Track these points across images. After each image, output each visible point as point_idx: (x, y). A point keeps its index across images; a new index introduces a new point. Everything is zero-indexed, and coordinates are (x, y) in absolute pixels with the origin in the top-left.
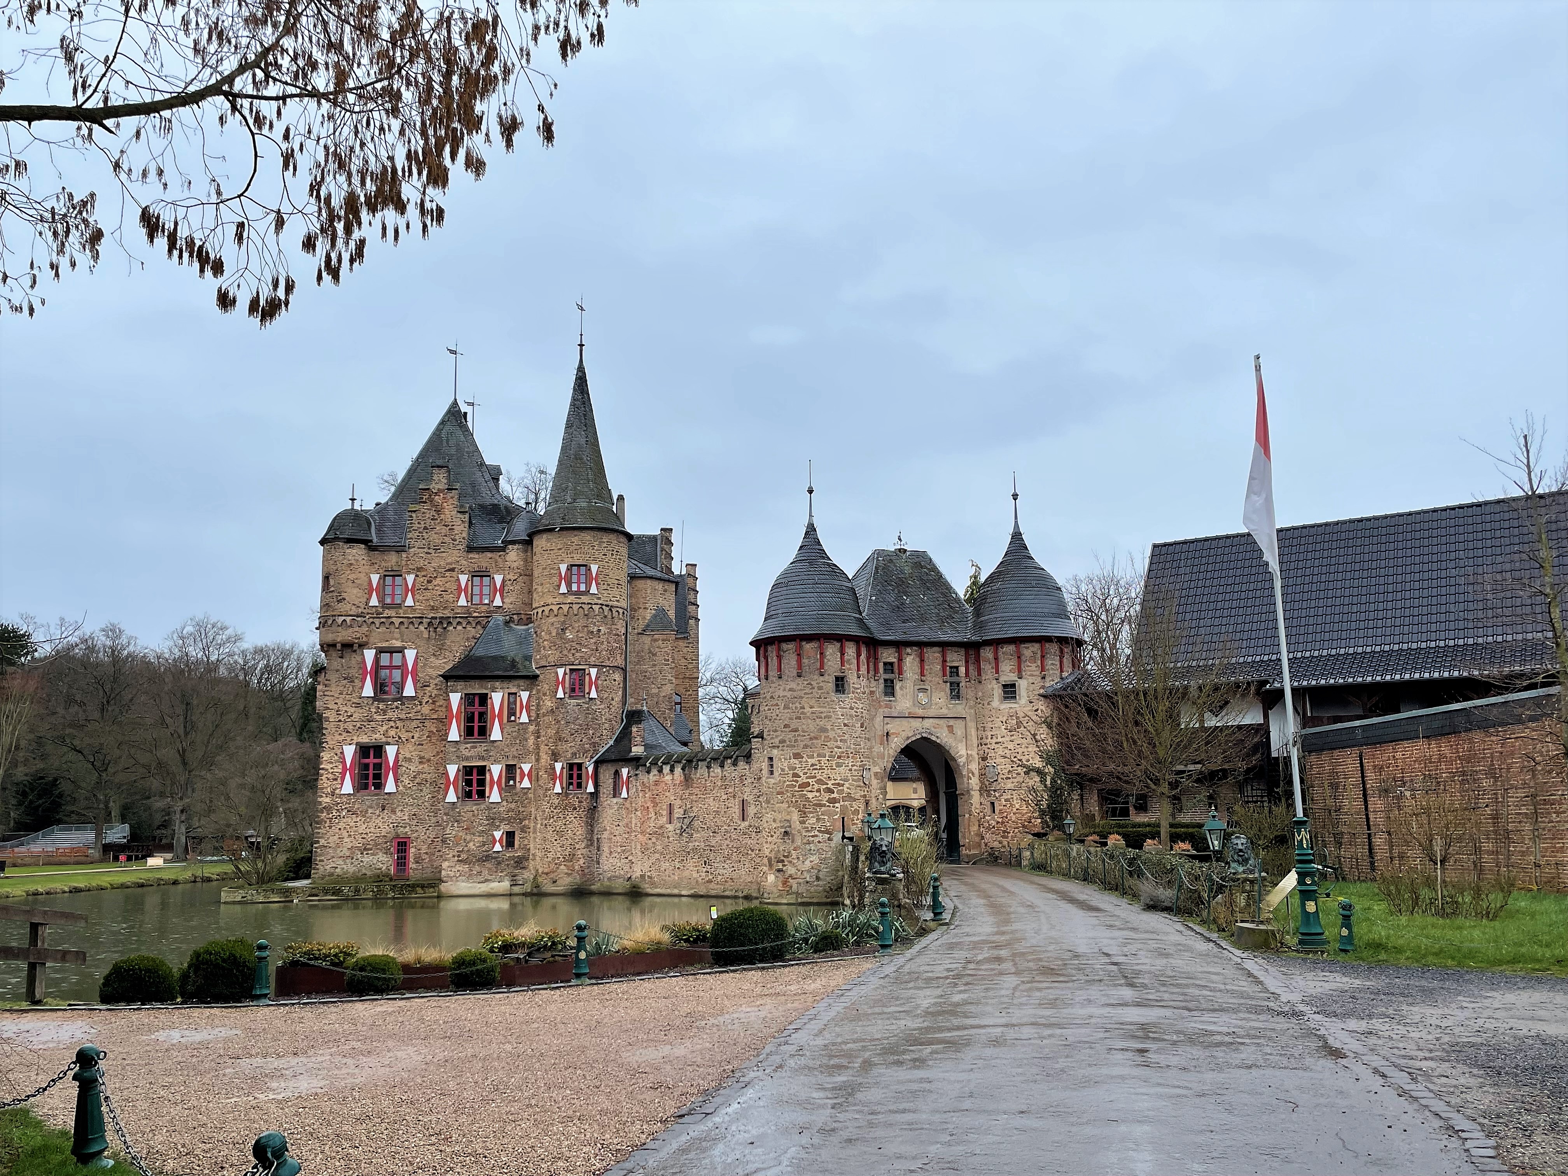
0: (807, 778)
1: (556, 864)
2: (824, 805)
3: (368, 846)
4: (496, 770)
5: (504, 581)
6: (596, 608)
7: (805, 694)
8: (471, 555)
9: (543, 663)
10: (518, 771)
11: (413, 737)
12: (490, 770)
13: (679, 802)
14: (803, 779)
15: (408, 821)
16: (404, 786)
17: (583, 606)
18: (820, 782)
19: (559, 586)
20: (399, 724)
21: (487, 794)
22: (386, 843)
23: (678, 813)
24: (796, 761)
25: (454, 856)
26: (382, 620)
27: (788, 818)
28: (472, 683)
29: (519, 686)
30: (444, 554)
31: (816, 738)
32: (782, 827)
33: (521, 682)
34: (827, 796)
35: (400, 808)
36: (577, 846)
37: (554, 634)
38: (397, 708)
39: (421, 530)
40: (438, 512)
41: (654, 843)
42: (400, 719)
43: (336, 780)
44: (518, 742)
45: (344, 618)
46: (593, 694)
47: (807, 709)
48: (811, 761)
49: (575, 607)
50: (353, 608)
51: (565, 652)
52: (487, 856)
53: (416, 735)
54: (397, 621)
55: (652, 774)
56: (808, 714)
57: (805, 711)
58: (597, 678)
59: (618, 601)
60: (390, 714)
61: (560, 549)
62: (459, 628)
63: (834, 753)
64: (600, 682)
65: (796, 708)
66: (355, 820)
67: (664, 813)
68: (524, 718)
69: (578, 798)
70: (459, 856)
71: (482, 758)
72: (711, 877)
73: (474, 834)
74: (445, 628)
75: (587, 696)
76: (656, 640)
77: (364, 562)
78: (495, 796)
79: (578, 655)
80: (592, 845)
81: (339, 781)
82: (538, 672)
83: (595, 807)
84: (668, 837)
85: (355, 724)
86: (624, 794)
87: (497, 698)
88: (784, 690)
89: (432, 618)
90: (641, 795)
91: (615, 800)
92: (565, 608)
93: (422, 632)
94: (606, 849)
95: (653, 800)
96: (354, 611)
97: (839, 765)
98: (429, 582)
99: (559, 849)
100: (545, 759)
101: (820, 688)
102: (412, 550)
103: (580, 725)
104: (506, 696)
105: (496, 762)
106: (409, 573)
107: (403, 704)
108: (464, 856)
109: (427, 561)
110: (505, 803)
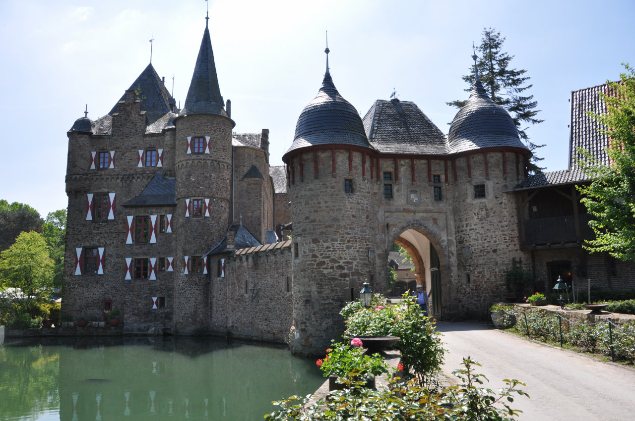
0: (323, 258)
1: (186, 317)
2: (337, 279)
3: (90, 305)
4: (153, 261)
5: (163, 153)
6: (209, 162)
7: (321, 192)
8: (146, 139)
9: (179, 197)
10: (166, 262)
11: (113, 243)
12: (150, 261)
13: (251, 279)
14: (320, 259)
15: (110, 291)
16: (109, 271)
17: (201, 161)
18: (334, 261)
19: (187, 150)
20: (106, 235)
21: (148, 275)
22: (99, 303)
23: (251, 287)
24: (314, 245)
25: (130, 312)
26: (97, 177)
27: (309, 289)
28: (140, 209)
29: (166, 211)
30: (131, 139)
31: (330, 226)
32: (304, 297)
33: (168, 209)
34: (339, 272)
35: (107, 283)
36: (198, 307)
37: (184, 179)
38: (105, 226)
39: (119, 126)
40: (128, 116)
41: (238, 306)
42: (106, 233)
43: (72, 267)
44: (166, 244)
45: (76, 176)
46: (207, 214)
47: (323, 204)
48: (326, 245)
49: (196, 162)
50: (81, 170)
51: (190, 189)
52: (149, 312)
53: (115, 242)
54: (105, 178)
55: (236, 262)
56: (324, 208)
57: (321, 205)
58: (209, 205)
59: (224, 159)
60: (101, 230)
61: (188, 128)
62: (139, 180)
63: (344, 239)
64: (211, 207)
65: (314, 203)
66: (82, 289)
67: (243, 286)
68: (169, 230)
69: (198, 277)
70: (133, 312)
71: (145, 254)
72: (269, 329)
73: (141, 299)
74: (131, 181)
75: (203, 215)
76: (250, 184)
77: (88, 145)
78: (153, 277)
79: (198, 190)
80: (207, 306)
81: (74, 268)
82: (176, 202)
83: (208, 283)
84: (246, 302)
85: (82, 235)
86: (223, 275)
87: (153, 218)
88: (305, 190)
89: (124, 175)
90: (231, 275)
91: (218, 279)
92: (190, 162)
93: (118, 183)
94: (215, 309)
95: (237, 278)
96: (81, 172)
97: (348, 247)
98: (123, 155)
99: (188, 308)
100: (180, 254)
101: (333, 187)
102: (114, 137)
103: (199, 233)
104: (159, 217)
105: (153, 256)
106: (112, 150)
107: (108, 224)
108: (136, 311)
109: (122, 143)
110: (158, 281)
